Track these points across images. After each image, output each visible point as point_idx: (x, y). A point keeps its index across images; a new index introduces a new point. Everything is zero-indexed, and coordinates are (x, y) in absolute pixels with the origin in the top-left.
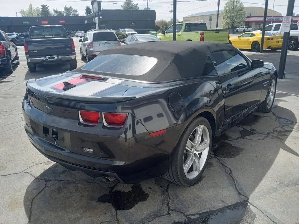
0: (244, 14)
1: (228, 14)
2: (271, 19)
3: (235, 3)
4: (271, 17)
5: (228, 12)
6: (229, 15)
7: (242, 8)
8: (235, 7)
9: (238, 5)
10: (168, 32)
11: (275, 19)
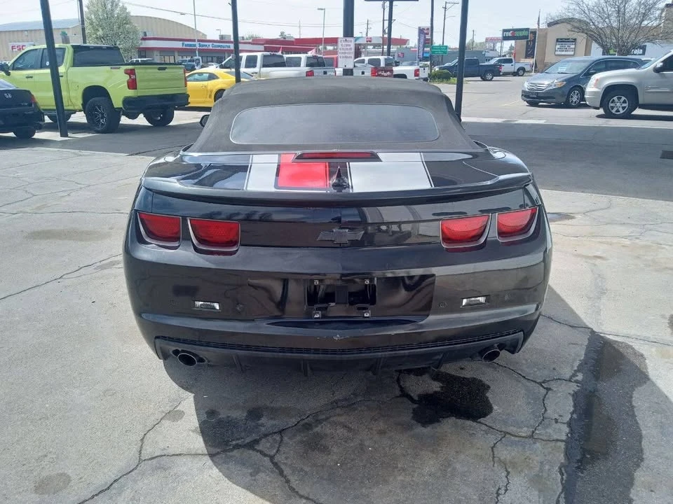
0: (135, 32)
1: (98, 30)
2: (195, 45)
3: (109, 6)
4: (194, 41)
5: (97, 25)
6: (100, 33)
7: (126, 19)
8: (109, 15)
9: (117, 11)
10: (16, 66)
11: (211, 46)
